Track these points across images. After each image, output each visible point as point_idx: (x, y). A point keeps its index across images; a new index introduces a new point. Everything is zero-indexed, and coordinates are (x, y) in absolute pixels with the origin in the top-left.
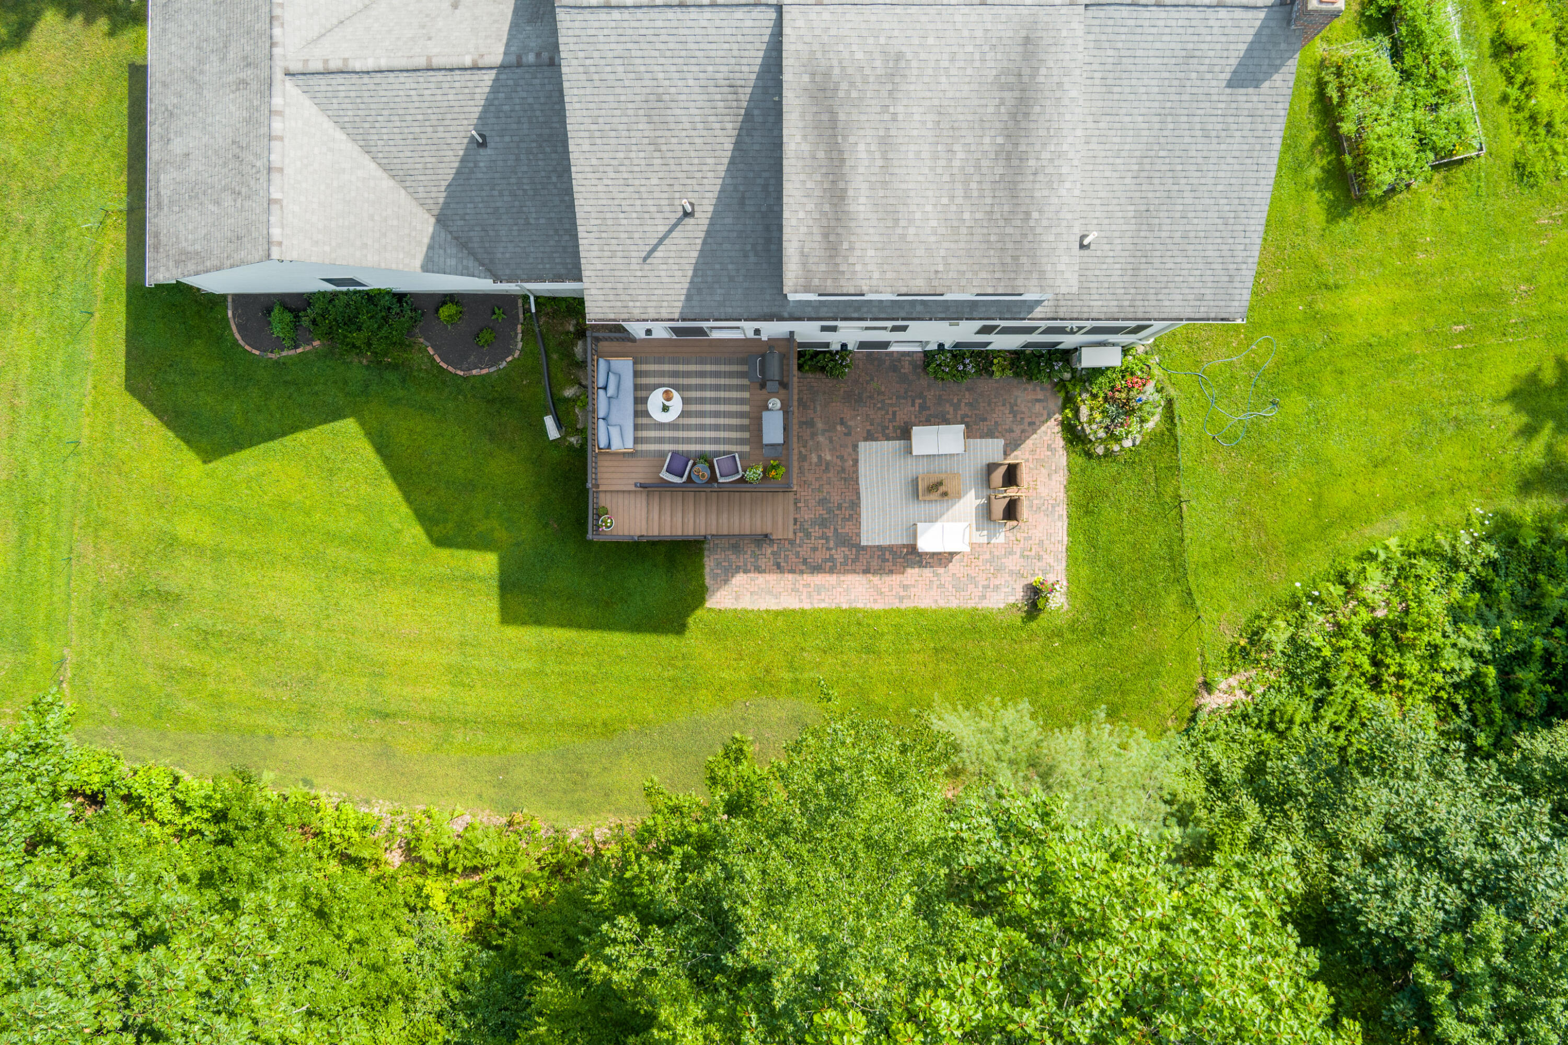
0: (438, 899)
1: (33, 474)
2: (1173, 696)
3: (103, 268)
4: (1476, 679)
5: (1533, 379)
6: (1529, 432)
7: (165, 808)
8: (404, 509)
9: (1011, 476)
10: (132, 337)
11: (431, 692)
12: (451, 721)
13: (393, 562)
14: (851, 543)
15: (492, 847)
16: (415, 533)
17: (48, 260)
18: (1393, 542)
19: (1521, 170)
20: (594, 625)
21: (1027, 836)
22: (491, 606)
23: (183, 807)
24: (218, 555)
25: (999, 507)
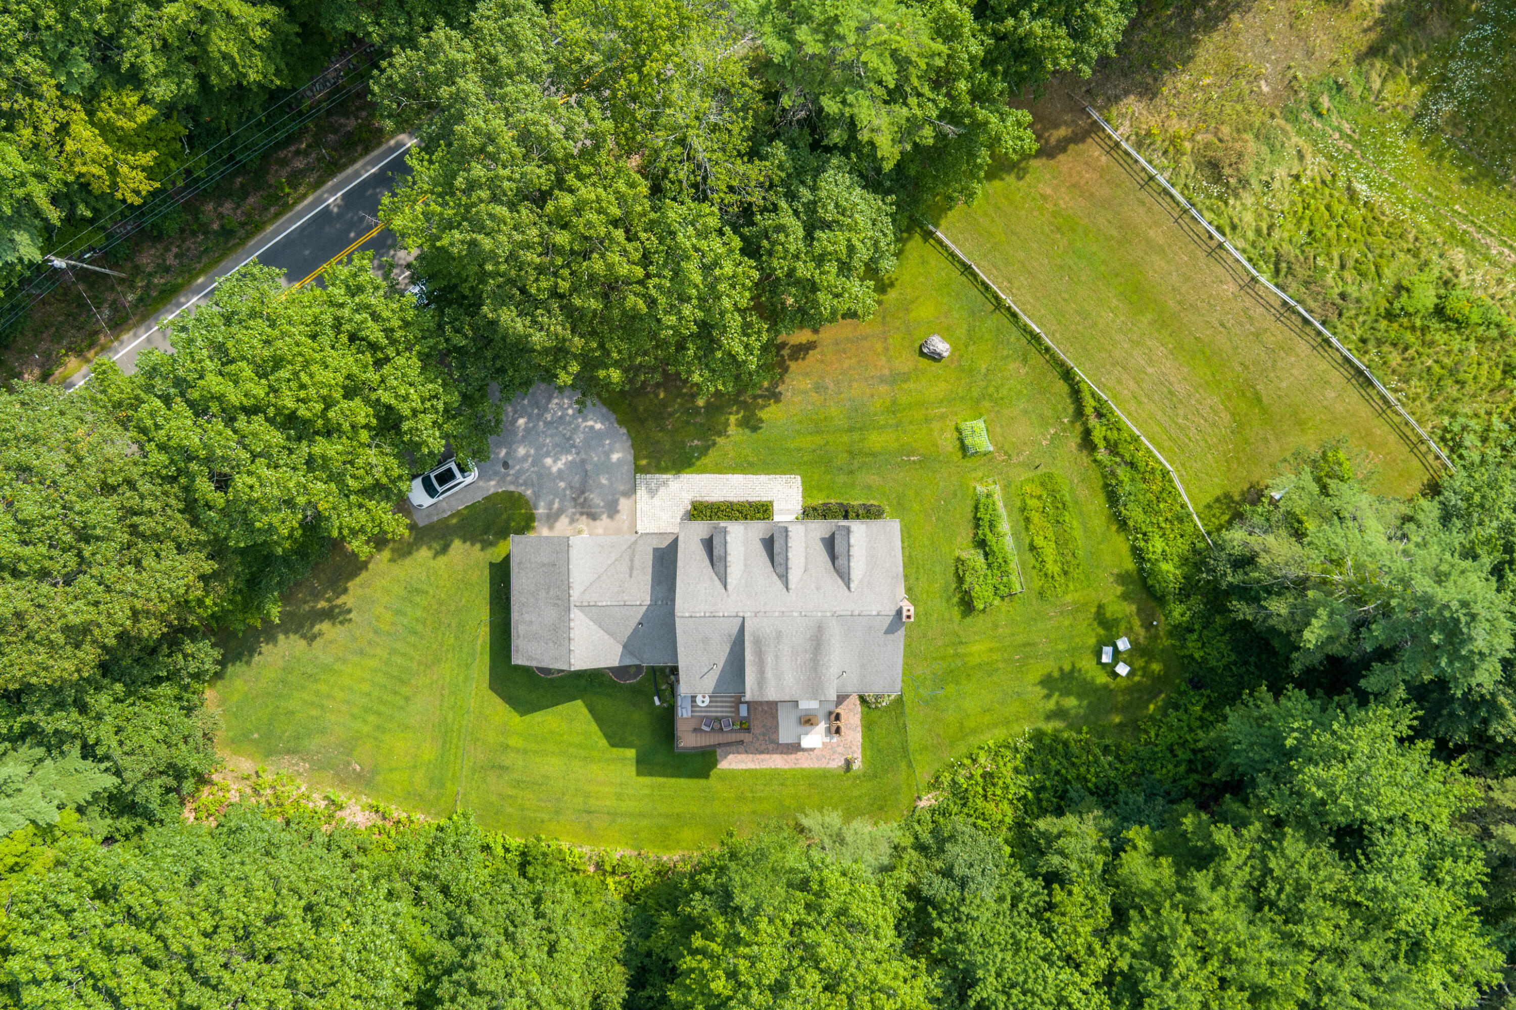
0: (612, 886)
1: (450, 720)
2: (906, 802)
3: (479, 642)
4: (1025, 796)
5: (1049, 676)
6: (1048, 697)
7: (500, 851)
8: (600, 733)
9: (838, 717)
10: (492, 669)
11: (608, 803)
12: (616, 814)
13: (595, 754)
14: (775, 742)
15: (633, 864)
16: (604, 742)
17: (456, 638)
18: (991, 743)
19: (1041, 594)
20: (673, 776)
21: (817, 868)
22: (633, 770)
23: (507, 850)
24: (525, 752)
25: (833, 729)
